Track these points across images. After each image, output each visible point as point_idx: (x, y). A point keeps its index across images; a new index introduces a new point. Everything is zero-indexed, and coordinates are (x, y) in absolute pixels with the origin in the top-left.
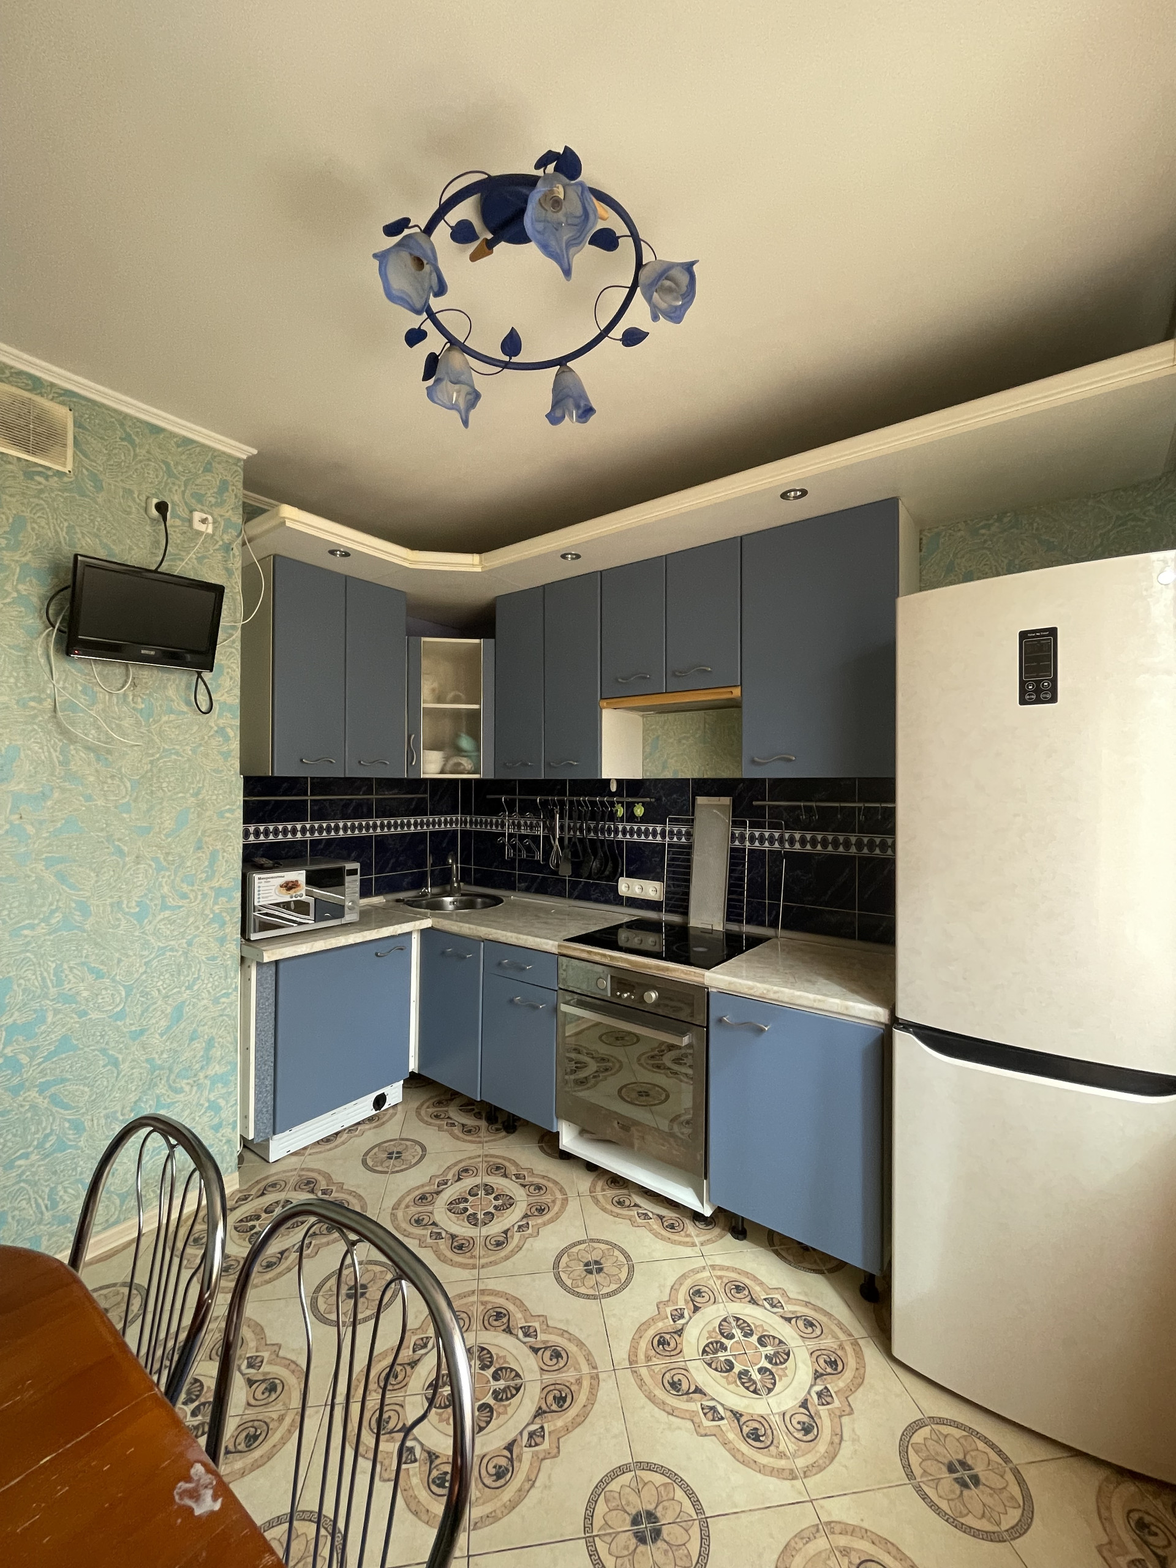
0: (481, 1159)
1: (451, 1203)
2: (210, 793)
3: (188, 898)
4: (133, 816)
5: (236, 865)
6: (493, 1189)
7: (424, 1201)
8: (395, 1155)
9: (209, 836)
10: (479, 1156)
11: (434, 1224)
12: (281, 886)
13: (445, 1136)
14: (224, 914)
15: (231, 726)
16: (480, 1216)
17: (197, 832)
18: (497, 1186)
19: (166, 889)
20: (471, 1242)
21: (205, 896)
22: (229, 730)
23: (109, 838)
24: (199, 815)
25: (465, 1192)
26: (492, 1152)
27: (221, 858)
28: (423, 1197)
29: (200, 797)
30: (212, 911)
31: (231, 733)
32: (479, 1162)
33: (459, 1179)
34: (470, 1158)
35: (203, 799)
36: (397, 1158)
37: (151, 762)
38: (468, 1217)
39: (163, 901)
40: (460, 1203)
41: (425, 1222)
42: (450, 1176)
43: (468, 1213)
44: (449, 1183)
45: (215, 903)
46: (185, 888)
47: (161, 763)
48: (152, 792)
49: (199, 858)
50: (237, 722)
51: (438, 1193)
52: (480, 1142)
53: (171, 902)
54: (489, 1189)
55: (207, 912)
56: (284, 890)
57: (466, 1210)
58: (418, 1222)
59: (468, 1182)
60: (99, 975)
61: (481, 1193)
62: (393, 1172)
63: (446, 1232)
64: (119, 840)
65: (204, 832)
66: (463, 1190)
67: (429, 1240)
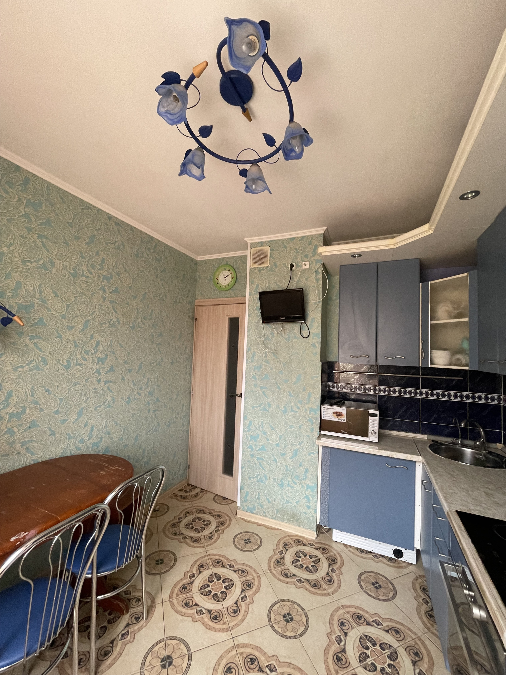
0: (414, 637)
1: (366, 636)
2: (309, 369)
3: (300, 409)
4: (283, 375)
5: (318, 400)
6: (396, 659)
7: (357, 619)
8: (377, 585)
9: (308, 386)
10: (416, 634)
11: (346, 634)
12: (334, 413)
13: (414, 604)
14: (313, 419)
15: (317, 342)
16: (369, 661)
17: (303, 385)
18: (401, 661)
19: (293, 404)
20: (347, 665)
21: (306, 409)
22: (316, 344)
23: (276, 383)
24: (305, 377)
25: (380, 640)
26: (427, 642)
27: (312, 396)
28: (359, 617)
29: (305, 370)
30: (309, 417)
31: (317, 346)
32: (411, 637)
33: (387, 631)
34: (409, 629)
35: (306, 371)
36: (376, 587)
37: (289, 357)
38: (363, 653)
39: (292, 408)
40: (370, 642)
41: (344, 628)
42: (385, 624)
43: (366, 651)
44: (380, 627)
45: (310, 414)
46: (299, 405)
47: (292, 357)
48: (289, 367)
49: (304, 394)
50: (319, 340)
51: (368, 624)
52: (428, 629)
53: (294, 409)
54: (393, 656)
55: (307, 416)
56: (335, 415)
57: (367, 648)
58: (342, 624)
59: (389, 639)
60: (273, 429)
61: (387, 652)
62: (365, 592)
63: (345, 644)
64: (279, 383)
65: (306, 385)
66: (381, 638)
67: (334, 637)
